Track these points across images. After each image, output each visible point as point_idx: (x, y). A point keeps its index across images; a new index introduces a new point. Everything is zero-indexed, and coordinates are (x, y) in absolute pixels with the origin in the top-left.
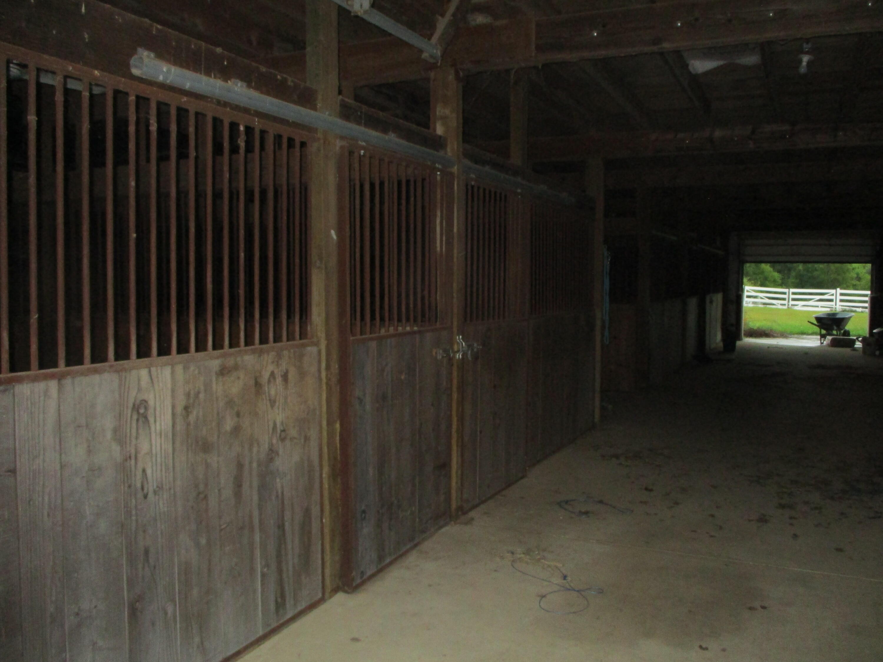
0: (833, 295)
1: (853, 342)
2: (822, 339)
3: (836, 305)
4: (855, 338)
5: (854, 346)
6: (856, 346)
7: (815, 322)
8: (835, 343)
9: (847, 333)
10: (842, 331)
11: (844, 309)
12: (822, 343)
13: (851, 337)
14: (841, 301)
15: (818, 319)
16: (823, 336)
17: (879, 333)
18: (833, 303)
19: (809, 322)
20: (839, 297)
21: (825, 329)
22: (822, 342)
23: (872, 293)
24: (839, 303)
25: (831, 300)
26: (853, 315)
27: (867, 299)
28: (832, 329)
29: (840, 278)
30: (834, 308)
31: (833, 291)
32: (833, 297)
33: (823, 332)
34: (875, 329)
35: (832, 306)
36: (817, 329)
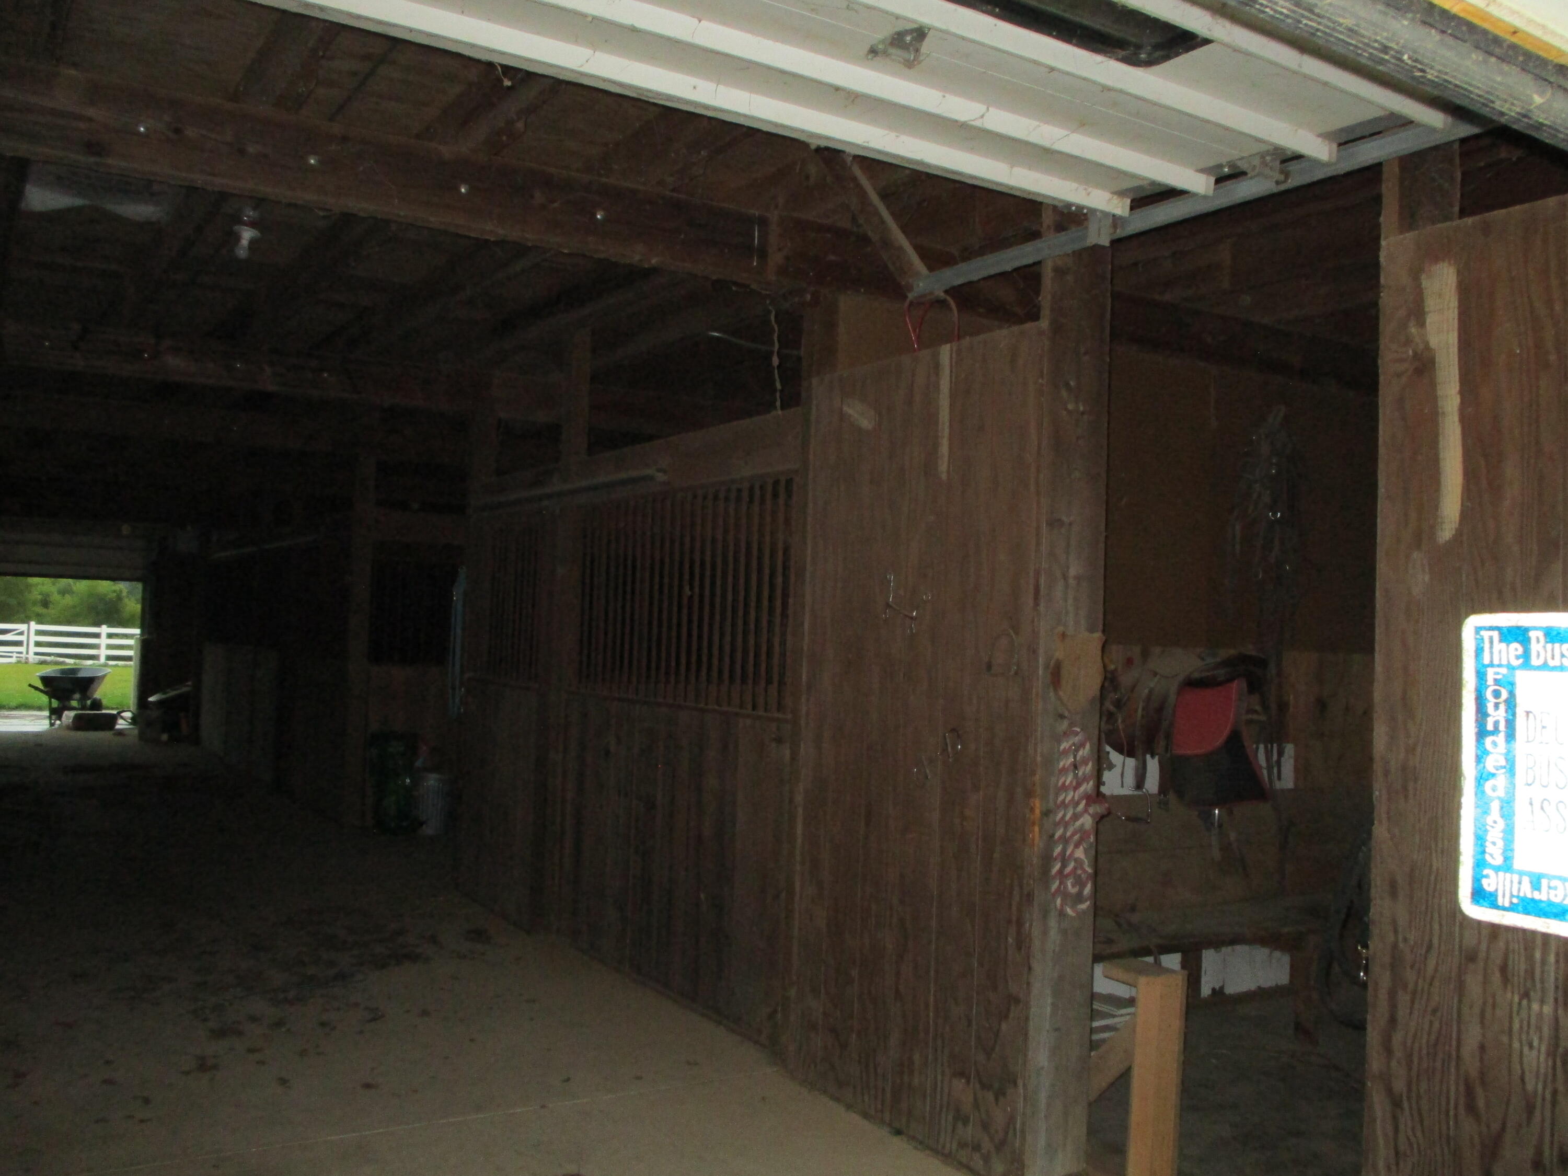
0: (22, 633)
1: (113, 719)
2: (54, 717)
3: (27, 653)
4: (115, 712)
5: (114, 725)
6: (118, 727)
7: (41, 686)
8: (81, 723)
9: (97, 705)
10: (89, 702)
11: (43, 660)
12: (52, 725)
13: (104, 712)
14: (38, 644)
15: (46, 680)
16: (56, 713)
17: (160, 703)
18: (22, 649)
19: (30, 685)
20: (34, 638)
21: (57, 698)
22: (53, 721)
23: (142, 634)
24: (33, 649)
25: (18, 643)
26: (110, 672)
27: (131, 642)
28: (69, 698)
29: (13, 602)
30: (24, 658)
31: (22, 627)
32: (23, 638)
33: (55, 703)
34: (151, 696)
35: (21, 655)
36: (44, 699)
